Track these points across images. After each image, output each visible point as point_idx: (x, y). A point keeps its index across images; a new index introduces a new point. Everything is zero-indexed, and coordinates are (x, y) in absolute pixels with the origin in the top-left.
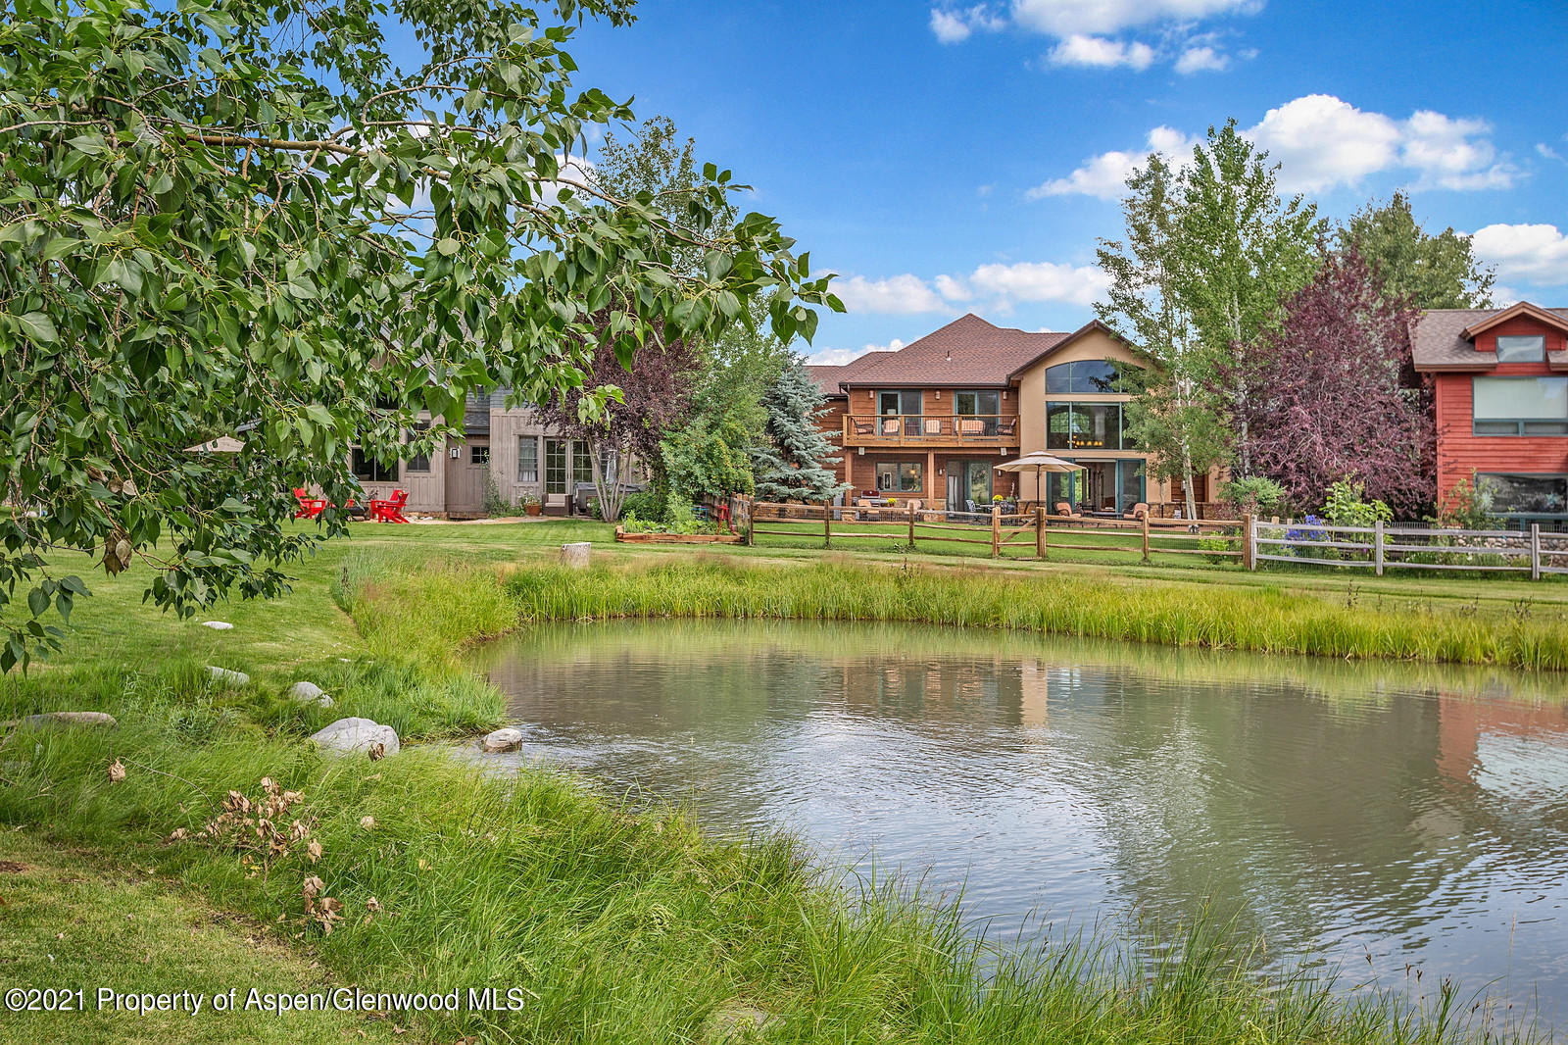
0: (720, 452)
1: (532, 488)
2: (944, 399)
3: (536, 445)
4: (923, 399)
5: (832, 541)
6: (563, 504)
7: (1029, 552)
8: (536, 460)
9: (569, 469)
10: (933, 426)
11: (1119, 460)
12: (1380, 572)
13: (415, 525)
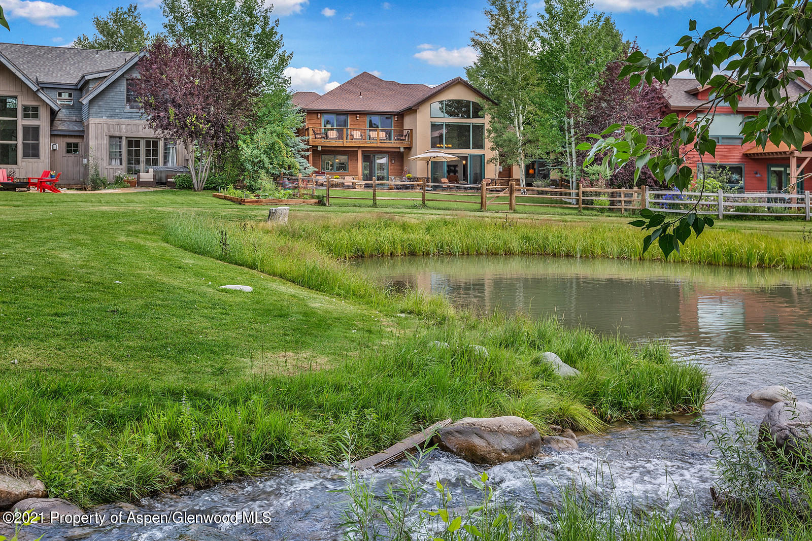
0: (280, 148)
1: (120, 170)
2: (362, 119)
3: (120, 142)
4: (349, 119)
5: (378, 202)
6: (152, 180)
7: (504, 208)
8: (120, 152)
9: (143, 157)
10: (357, 134)
11: (471, 155)
12: (721, 217)
13: (65, 194)
